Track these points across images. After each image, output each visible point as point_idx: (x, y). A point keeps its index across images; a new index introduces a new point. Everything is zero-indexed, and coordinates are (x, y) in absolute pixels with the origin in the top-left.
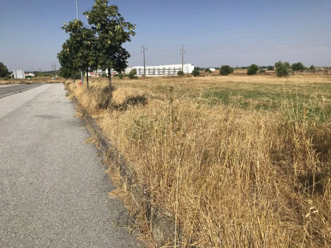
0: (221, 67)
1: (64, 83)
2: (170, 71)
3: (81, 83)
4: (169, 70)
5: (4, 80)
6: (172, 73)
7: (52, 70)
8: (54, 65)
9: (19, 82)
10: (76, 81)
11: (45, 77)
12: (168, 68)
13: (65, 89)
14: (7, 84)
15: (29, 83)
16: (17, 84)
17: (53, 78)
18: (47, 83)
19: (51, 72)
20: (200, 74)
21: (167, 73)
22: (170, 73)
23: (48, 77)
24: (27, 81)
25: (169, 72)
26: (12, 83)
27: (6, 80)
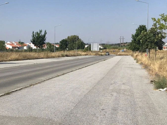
1: (132, 56)
3: (146, 55)
5: (84, 52)
7: (119, 43)
8: (122, 37)
9: (94, 54)
10: (143, 54)
11: (114, 50)
13: (135, 60)
14: (86, 55)
15: (102, 55)
16: (92, 55)
17: (121, 51)
18: (116, 55)
19: (119, 44)
23: (117, 50)
24: (100, 53)
26: (89, 54)
27: (85, 52)
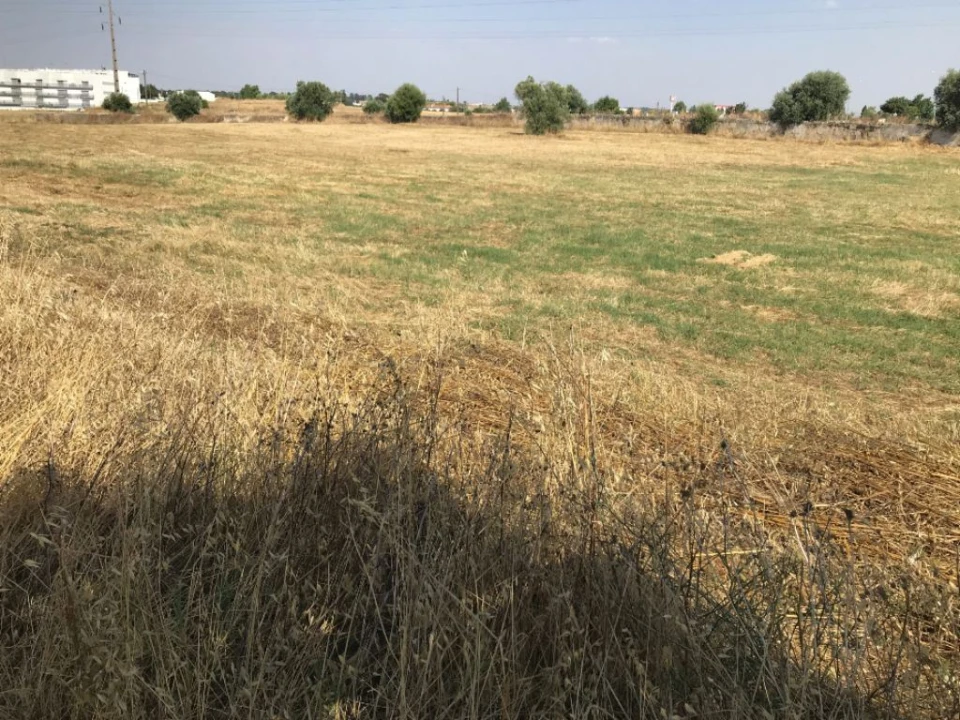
0: (294, 90)
2: (45, 91)
4: (39, 88)
6: (55, 101)
12: (33, 82)
20: (202, 111)
21: (34, 100)
22: (47, 101)
25: (40, 97)
